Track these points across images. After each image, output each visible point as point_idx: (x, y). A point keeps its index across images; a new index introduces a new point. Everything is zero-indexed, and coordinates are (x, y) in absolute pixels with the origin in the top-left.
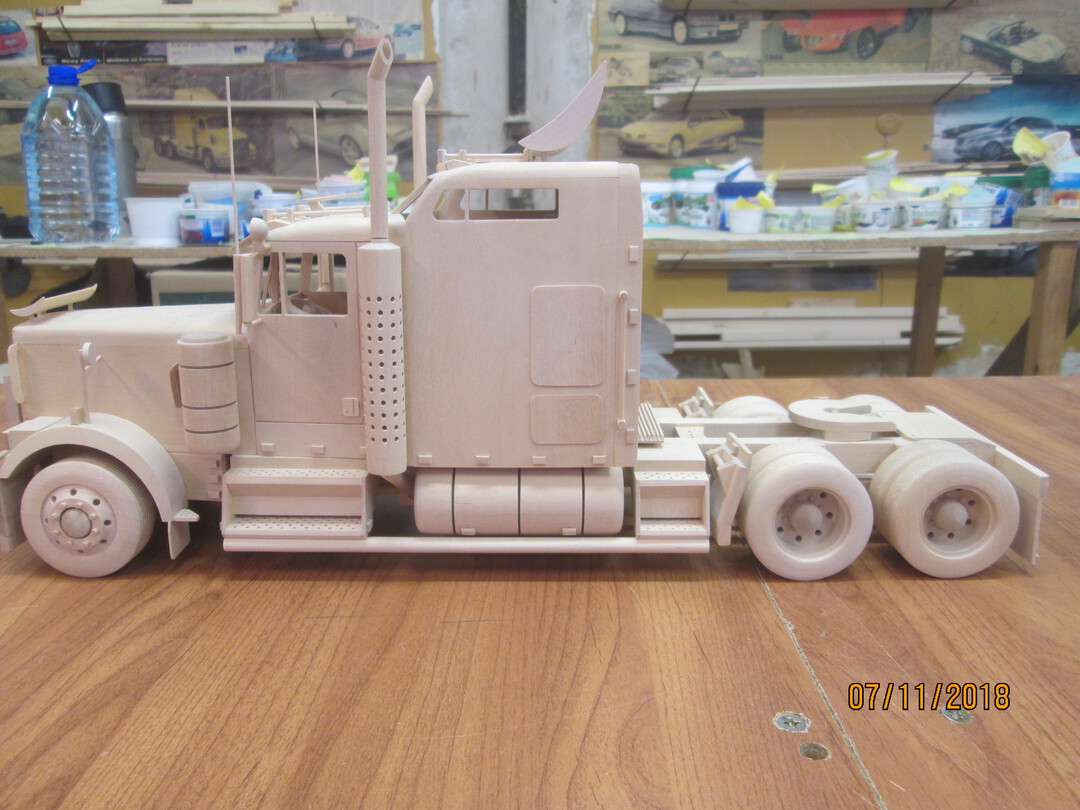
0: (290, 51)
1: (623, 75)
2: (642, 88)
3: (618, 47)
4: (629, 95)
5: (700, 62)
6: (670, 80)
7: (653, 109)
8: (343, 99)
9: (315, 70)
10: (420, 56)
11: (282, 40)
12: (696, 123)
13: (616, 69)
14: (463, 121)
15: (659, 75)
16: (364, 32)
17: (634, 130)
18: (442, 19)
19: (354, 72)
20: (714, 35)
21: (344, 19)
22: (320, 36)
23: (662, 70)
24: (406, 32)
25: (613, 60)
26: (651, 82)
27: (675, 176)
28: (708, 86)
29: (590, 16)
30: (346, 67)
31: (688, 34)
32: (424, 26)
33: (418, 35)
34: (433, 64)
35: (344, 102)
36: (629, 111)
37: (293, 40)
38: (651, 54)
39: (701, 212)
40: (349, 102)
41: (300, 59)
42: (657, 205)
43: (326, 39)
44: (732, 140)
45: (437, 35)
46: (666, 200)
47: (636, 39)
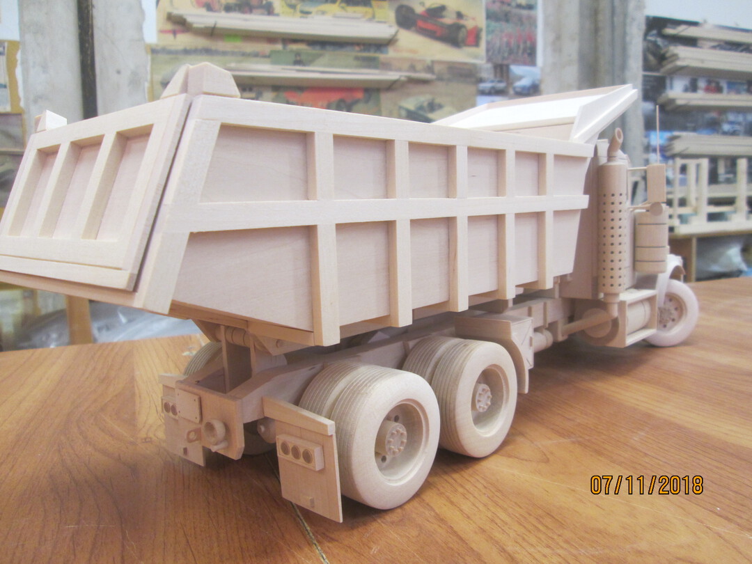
32: (10, 86)
33: (4, 91)
34: (20, 115)
45: (21, 93)
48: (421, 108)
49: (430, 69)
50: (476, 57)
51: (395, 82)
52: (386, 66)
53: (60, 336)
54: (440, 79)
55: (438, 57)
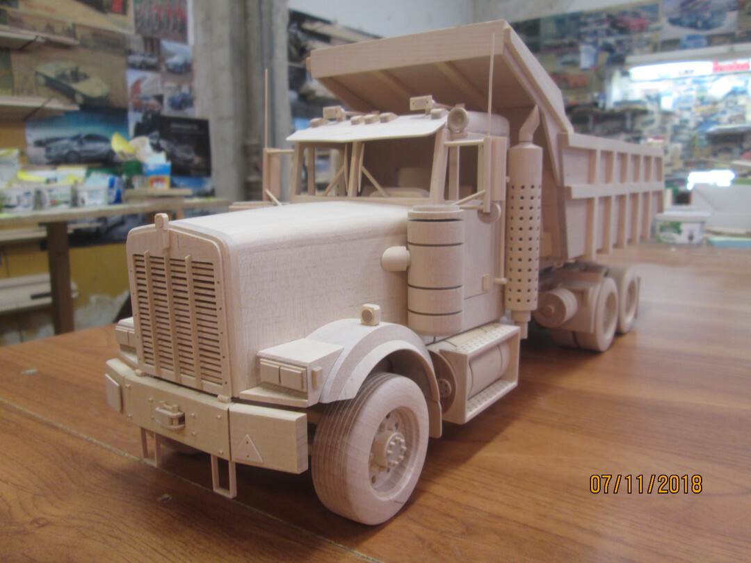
48: (63, 76)
49: (71, 32)
50: (124, 26)
51: (30, 42)
52: (17, 22)
54: (84, 45)
55: (80, 20)
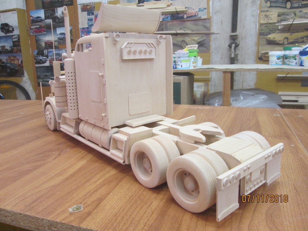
0: (169, 17)
1: (269, 19)
2: (275, 23)
3: (267, 11)
4: (270, 25)
5: (295, 14)
6: (284, 20)
7: (278, 30)
8: (183, 30)
9: (175, 22)
10: (206, 17)
11: (167, 15)
12: (293, 33)
13: (267, 18)
14: (218, 35)
15: (281, 19)
16: (190, 11)
17: (271, 36)
18: (213, 6)
19: (186, 22)
20: (300, 5)
21: (184, 8)
22: (177, 13)
23: (282, 17)
24: (202, 10)
25: (265, 15)
26: (278, 21)
27: (285, 49)
28: (297, 21)
29: (259, 2)
30: (185, 21)
31: (291, 6)
32: (207, 9)
33: (205, 11)
34: (210, 19)
35: (183, 31)
36: (270, 30)
37: (170, 14)
38: (278, 12)
39: (294, 60)
40: (185, 31)
41: (171, 20)
42: (278, 59)
43: (179, 13)
44: (305, 38)
45: (211, 11)
46: (282, 57)
47: (273, 8)
53: (219, 101)
